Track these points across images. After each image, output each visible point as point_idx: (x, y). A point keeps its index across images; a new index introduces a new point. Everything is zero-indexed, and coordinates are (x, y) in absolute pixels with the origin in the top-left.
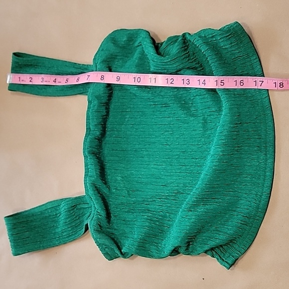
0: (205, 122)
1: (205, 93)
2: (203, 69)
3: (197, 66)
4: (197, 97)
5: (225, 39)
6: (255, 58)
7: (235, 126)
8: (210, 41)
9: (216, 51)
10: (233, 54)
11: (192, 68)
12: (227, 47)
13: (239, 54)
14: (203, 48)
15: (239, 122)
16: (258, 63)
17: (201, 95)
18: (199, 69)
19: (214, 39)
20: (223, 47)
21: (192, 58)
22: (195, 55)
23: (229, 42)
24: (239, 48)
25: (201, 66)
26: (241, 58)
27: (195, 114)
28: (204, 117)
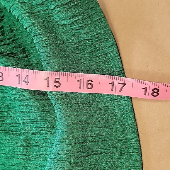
0: (28, 145)
1: (29, 97)
2: (27, 57)
3: (16, 51)
4: (16, 102)
5: (62, 8)
6: (110, 43)
7: (78, 160)
8: (37, 10)
9: (47, 29)
10: (75, 35)
11: (8, 55)
12: (66, 22)
13: (86, 36)
14: (26, 22)
15: (85, 154)
16: (116, 52)
17: (21, 101)
18: (20, 56)
19: (45, 8)
20: (60, 23)
21: (8, 37)
22: (14, 33)
23: (70, 14)
24: (85, 26)
25: (24, 51)
26: (89, 43)
27: (11, 129)
28: (27, 136)
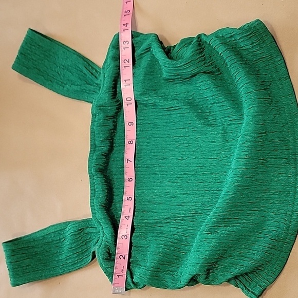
0: (225, 132)
1: (224, 100)
2: (220, 74)
3: (214, 70)
4: (215, 105)
5: (245, 39)
6: (279, 59)
7: (259, 135)
8: (228, 41)
9: (235, 52)
10: (254, 55)
11: (209, 73)
12: (248, 47)
13: (262, 55)
14: (221, 50)
15: (264, 132)
16: (283, 64)
17: (218, 103)
18: (216, 74)
19: (233, 39)
20: (244, 48)
21: (208, 61)
22: (211, 58)
23: (250, 42)
24: (261, 48)
25: (219, 70)
26: (264, 60)
27: (213, 123)
28: (224, 127)
